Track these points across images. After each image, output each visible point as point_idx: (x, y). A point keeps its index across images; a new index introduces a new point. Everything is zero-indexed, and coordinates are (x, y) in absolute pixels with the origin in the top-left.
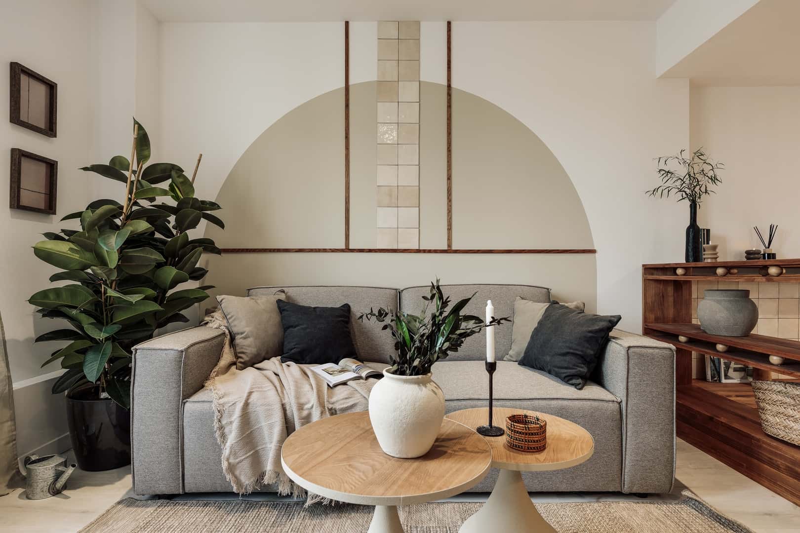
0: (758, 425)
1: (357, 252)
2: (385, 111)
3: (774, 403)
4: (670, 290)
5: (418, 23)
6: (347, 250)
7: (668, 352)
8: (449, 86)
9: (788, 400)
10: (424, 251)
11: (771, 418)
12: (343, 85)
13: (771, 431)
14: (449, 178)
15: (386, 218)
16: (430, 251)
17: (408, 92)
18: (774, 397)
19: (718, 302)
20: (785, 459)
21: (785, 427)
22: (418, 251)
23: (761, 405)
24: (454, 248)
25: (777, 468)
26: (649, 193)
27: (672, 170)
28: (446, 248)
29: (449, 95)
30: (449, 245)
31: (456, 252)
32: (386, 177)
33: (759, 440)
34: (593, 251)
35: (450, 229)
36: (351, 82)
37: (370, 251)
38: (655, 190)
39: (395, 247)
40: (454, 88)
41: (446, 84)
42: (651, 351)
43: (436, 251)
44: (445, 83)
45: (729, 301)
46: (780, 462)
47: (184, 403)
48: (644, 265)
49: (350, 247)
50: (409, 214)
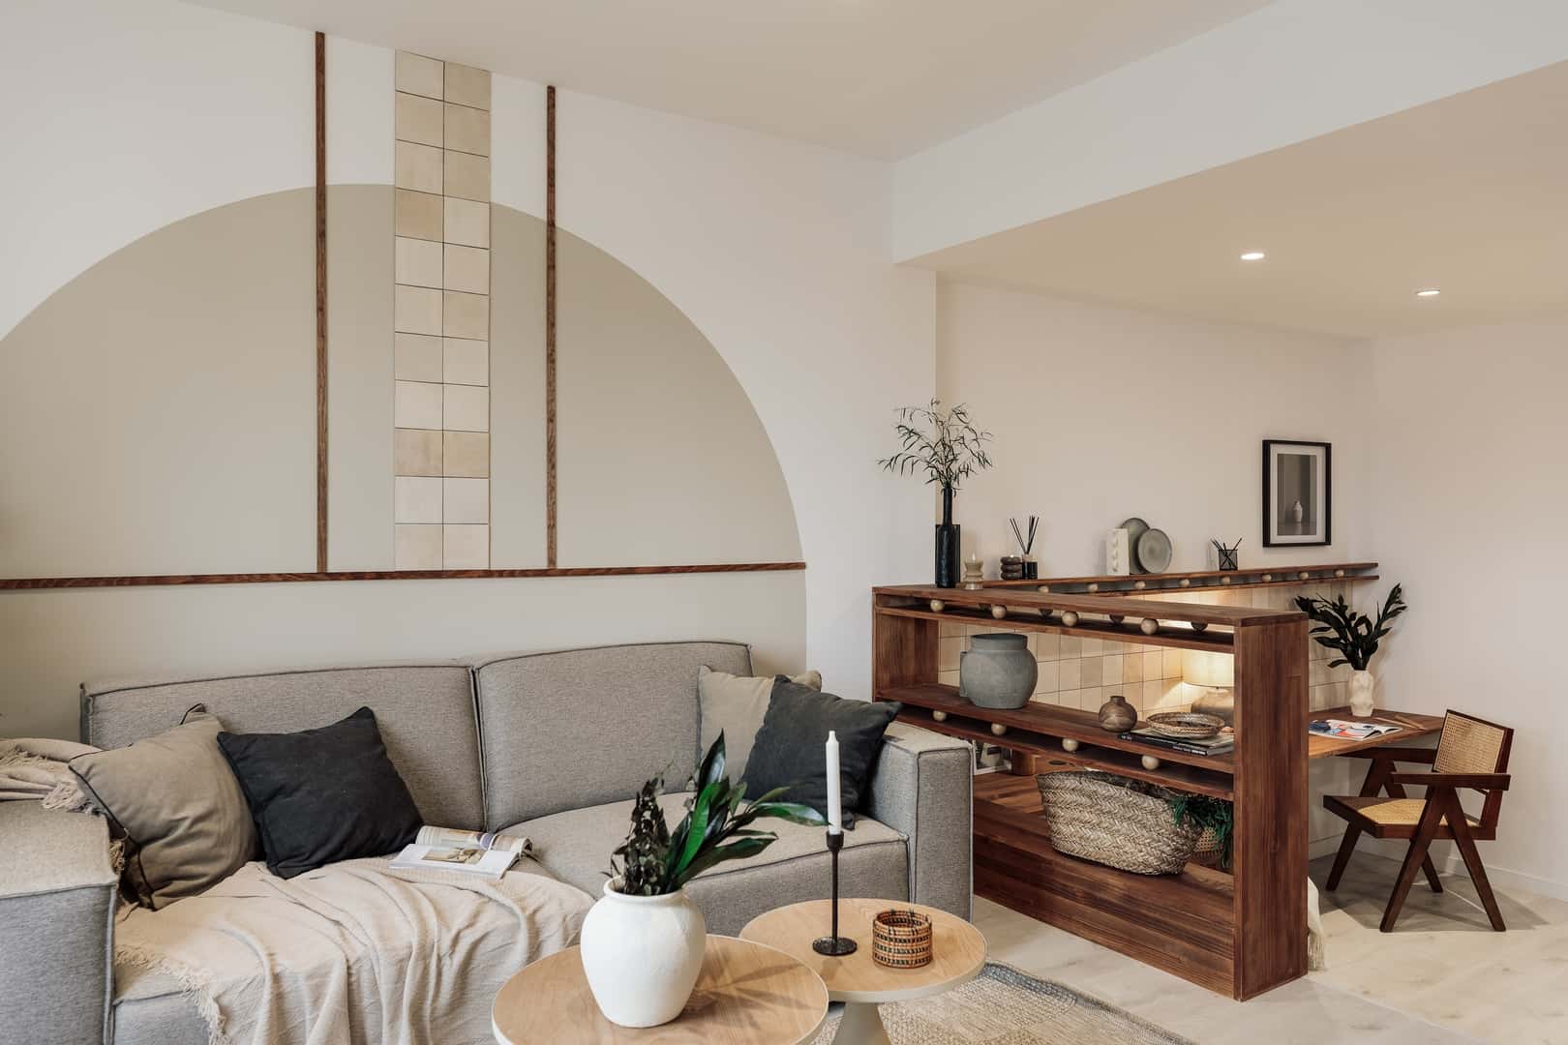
0: (1047, 840)
1: (348, 579)
2: (414, 258)
3: (1068, 806)
4: (911, 628)
5: (486, 74)
6: (321, 575)
7: (963, 754)
8: (551, 224)
9: (1084, 800)
10: (501, 574)
11: (1064, 829)
12: (310, 181)
13: (1065, 846)
14: (551, 419)
15: (416, 500)
16: (512, 574)
17: (466, 224)
18: (1068, 797)
19: (993, 657)
20: (1081, 882)
21: (1081, 838)
22: (488, 574)
23: (1052, 810)
24: (561, 565)
25: (1073, 896)
26: (883, 465)
27: (918, 431)
28: (543, 565)
29: (551, 242)
30: (552, 560)
31: (565, 573)
32: (415, 407)
33: (1050, 862)
34: (801, 566)
35: (552, 527)
36: (331, 180)
37: (380, 576)
38: (894, 459)
39: (438, 567)
40: (564, 233)
41: (545, 219)
42: (944, 755)
43: (524, 573)
44: (543, 216)
45: (1006, 655)
46: (1077, 888)
47: (114, 1008)
48: (875, 589)
49: (331, 568)
50: (468, 493)
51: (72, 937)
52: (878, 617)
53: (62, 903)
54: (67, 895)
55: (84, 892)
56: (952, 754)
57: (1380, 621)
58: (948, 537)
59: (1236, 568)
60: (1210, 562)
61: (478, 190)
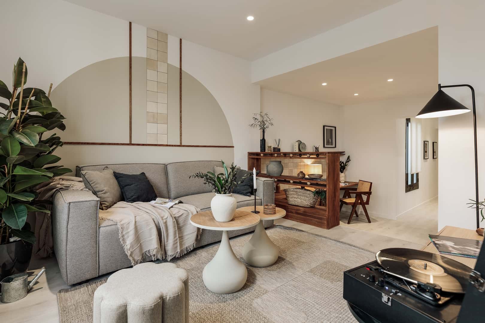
1: (136, 145)
2: (151, 74)
4: (255, 161)
5: (167, 35)
6: (131, 144)
7: (272, 181)
8: (181, 69)
9: (295, 193)
10: (170, 146)
11: (290, 199)
12: (129, 56)
13: (290, 203)
14: (181, 112)
15: (152, 128)
16: (172, 146)
17: (162, 68)
18: (291, 193)
19: (275, 165)
21: (294, 201)
22: (167, 145)
23: (288, 196)
24: (183, 144)
26: (250, 126)
27: (257, 118)
28: (179, 144)
29: (181, 73)
30: (181, 143)
31: (184, 146)
32: (152, 108)
34: (233, 147)
35: (181, 136)
36: (133, 55)
37: (143, 145)
38: (252, 125)
39: (156, 143)
40: (184, 71)
43: (175, 146)
44: (179, 67)
45: (277, 165)
47: (99, 228)
48: (248, 152)
49: (132, 143)
50: (163, 127)
51: (90, 211)
52: (249, 158)
53: (88, 203)
54: (89, 202)
55: (93, 201)
56: (270, 181)
57: (346, 163)
58: (263, 142)
59: (319, 151)
60: (313, 150)
61: (165, 60)
